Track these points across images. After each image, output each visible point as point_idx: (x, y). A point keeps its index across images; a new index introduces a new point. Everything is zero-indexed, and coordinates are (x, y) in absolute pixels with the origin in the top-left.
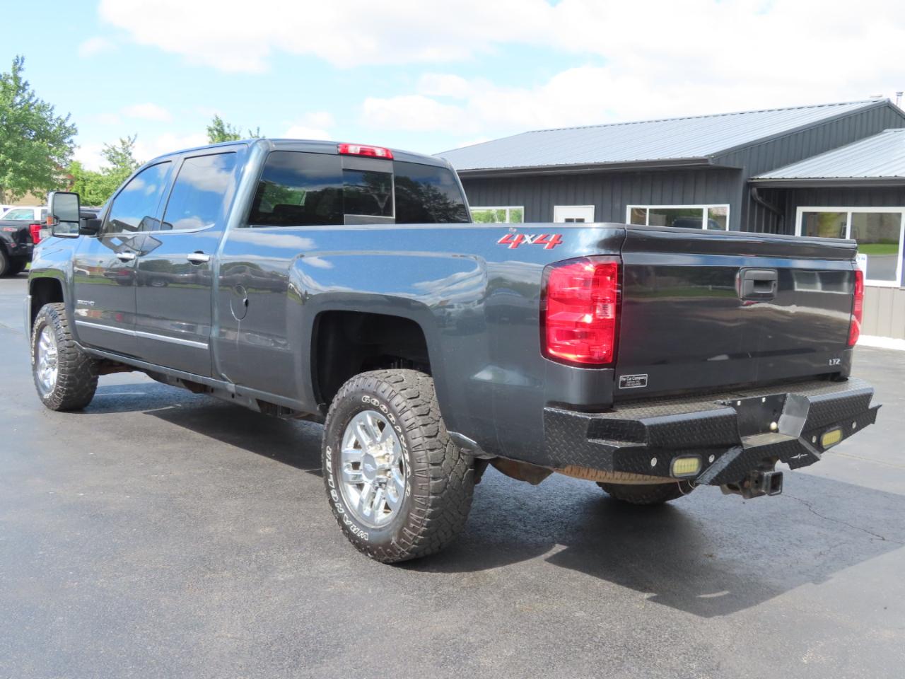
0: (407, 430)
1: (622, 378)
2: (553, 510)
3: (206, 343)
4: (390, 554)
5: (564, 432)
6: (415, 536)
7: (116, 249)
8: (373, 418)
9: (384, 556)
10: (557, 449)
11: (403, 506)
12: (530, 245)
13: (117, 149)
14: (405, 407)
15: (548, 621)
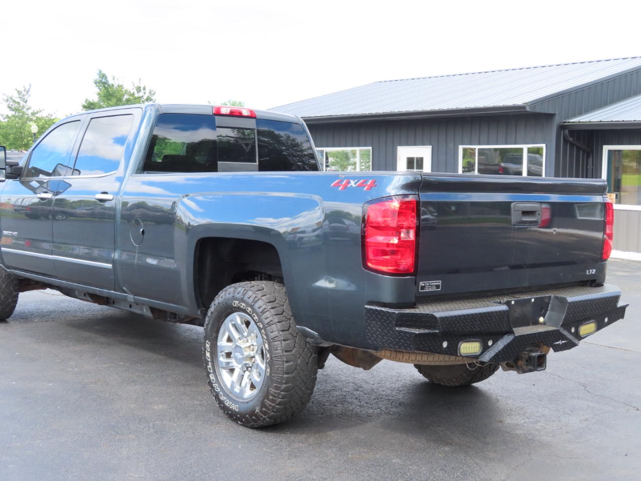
0: (267, 326)
1: (422, 284)
2: (383, 391)
3: (110, 264)
4: (254, 421)
5: (379, 323)
6: (273, 406)
7: (34, 190)
8: (241, 318)
9: (251, 422)
10: (374, 335)
11: (264, 384)
12: (354, 188)
13: (15, 99)
14: (265, 308)
15: (372, 465)
